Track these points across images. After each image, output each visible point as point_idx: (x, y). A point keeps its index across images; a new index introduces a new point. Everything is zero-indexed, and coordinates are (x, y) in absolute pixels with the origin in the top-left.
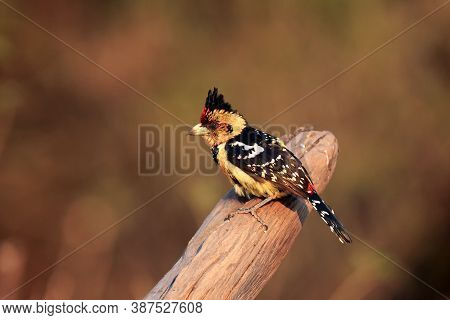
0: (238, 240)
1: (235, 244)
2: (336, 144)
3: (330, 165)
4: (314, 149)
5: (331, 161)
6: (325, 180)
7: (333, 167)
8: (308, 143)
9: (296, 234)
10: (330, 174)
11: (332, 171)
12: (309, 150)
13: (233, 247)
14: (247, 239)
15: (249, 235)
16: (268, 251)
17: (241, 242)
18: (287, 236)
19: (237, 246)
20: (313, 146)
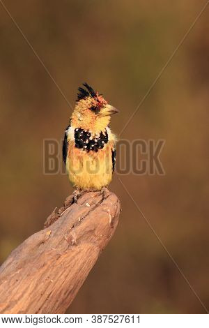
0: (27, 289)
1: (24, 293)
2: (119, 205)
3: (112, 223)
4: (98, 208)
5: (113, 219)
6: (108, 237)
7: (115, 225)
8: (93, 203)
9: (80, 285)
10: (113, 231)
11: (115, 228)
12: (93, 209)
13: (22, 296)
14: (35, 288)
15: (37, 285)
16: (54, 300)
17: (29, 291)
18: (72, 287)
19: (26, 295)
20: (97, 206)
